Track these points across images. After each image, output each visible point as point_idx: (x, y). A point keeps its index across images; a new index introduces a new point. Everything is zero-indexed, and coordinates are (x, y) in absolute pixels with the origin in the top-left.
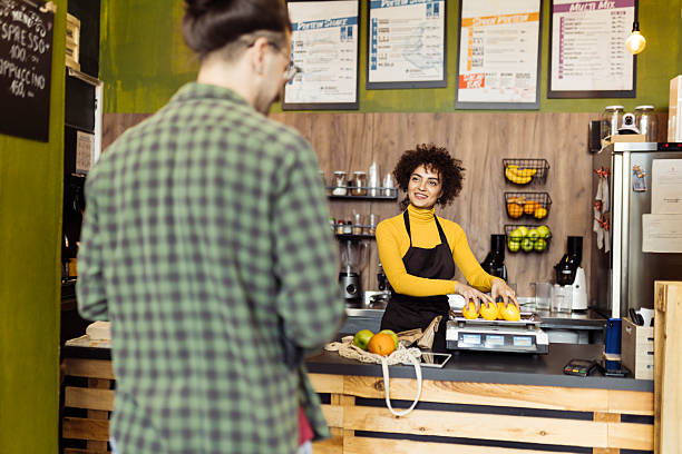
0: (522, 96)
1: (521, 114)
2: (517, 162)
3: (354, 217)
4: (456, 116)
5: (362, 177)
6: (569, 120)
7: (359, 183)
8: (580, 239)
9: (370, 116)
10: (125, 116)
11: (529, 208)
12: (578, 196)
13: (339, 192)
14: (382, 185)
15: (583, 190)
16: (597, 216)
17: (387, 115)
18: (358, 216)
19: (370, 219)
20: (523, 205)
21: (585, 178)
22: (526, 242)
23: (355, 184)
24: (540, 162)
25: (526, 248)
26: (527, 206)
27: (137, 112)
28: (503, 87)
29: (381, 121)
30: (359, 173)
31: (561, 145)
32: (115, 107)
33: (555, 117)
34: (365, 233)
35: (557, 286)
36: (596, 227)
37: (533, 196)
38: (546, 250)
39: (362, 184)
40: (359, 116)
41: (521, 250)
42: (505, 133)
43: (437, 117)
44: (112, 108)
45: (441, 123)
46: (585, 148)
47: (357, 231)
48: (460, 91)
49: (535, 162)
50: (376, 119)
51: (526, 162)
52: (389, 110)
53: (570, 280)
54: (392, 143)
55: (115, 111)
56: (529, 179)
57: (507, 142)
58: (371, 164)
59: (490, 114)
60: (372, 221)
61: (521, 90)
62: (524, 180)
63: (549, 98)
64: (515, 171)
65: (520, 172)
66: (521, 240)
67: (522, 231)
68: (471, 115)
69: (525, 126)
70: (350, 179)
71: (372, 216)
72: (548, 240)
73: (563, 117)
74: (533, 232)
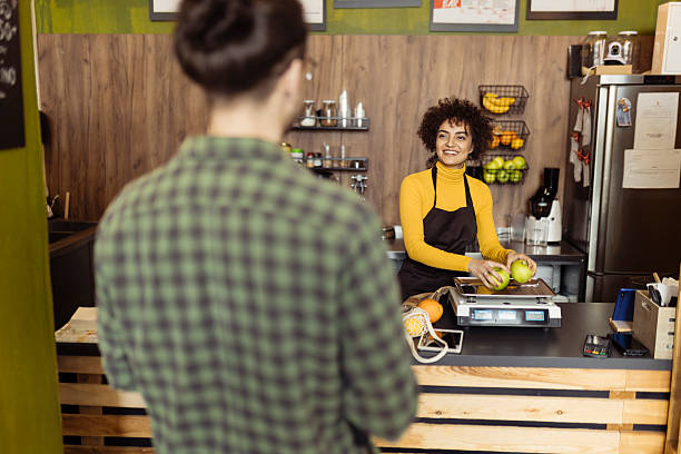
0: (501, 16)
1: (499, 37)
2: (493, 89)
3: (324, 149)
4: (430, 38)
5: (331, 106)
6: (548, 45)
7: (329, 112)
8: (557, 171)
9: (339, 38)
10: (63, 36)
11: (506, 139)
12: (554, 124)
13: (308, 122)
14: (353, 115)
15: (559, 118)
16: (575, 147)
17: (357, 37)
18: (328, 148)
19: (340, 149)
20: (500, 136)
21: (562, 105)
22: (502, 175)
23: (325, 115)
24: (517, 89)
25: (502, 180)
26: (504, 137)
27: (76, 32)
28: (481, 7)
29: (350, 44)
30: (329, 102)
31: (539, 71)
32: (51, 26)
33: (533, 40)
34: (336, 165)
35: (532, 218)
36: (573, 158)
37: (508, 124)
38: (522, 181)
39: (332, 113)
40: (327, 38)
41: (497, 182)
42: (482, 57)
43: (410, 40)
44: (46, 27)
45: (415, 46)
46: (563, 74)
47: (327, 164)
48: (435, 11)
49: (512, 89)
50: (345, 41)
51: (503, 89)
52: (359, 31)
53: (546, 213)
54: (363, 69)
55: (51, 32)
56: (507, 108)
57: (483, 67)
58: (341, 93)
59: (466, 37)
60: (343, 152)
61: (499, 11)
62: (502, 110)
63: (528, 19)
64: (494, 100)
65: (498, 101)
66: (498, 171)
67: (498, 162)
68: (446, 39)
69: (502, 50)
70: (319, 108)
71: (343, 148)
72: (524, 171)
73: (543, 39)
74: (509, 164)
